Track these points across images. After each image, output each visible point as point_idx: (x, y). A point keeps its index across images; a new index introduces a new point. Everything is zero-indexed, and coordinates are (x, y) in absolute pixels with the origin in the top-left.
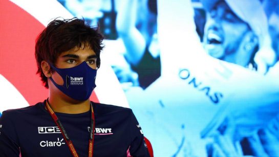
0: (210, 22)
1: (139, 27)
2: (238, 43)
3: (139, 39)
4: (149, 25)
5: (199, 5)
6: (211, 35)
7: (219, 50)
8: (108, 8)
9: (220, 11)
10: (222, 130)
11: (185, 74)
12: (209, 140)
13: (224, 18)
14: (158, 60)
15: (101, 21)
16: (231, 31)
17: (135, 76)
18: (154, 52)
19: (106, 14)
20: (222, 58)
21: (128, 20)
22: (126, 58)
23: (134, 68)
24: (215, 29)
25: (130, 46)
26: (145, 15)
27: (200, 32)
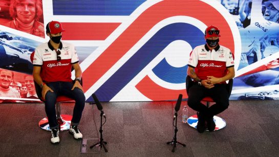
0: (267, 10)
1: (245, 12)
2: (274, 16)
3: (245, 15)
4: (248, 11)
5: (264, 6)
6: (266, 14)
7: (268, 17)
8: (237, 6)
9: (270, 7)
10: (266, 39)
11: (257, 24)
12: (262, 41)
13: (271, 9)
14: (250, 20)
15: (234, 10)
16: (273, 13)
17: (242, 24)
18: (249, 18)
19: (236, 8)
20: (268, 20)
21: (242, 9)
22: (240, 20)
23: (242, 22)
24: (268, 12)
25: (242, 16)
27: (263, 13)
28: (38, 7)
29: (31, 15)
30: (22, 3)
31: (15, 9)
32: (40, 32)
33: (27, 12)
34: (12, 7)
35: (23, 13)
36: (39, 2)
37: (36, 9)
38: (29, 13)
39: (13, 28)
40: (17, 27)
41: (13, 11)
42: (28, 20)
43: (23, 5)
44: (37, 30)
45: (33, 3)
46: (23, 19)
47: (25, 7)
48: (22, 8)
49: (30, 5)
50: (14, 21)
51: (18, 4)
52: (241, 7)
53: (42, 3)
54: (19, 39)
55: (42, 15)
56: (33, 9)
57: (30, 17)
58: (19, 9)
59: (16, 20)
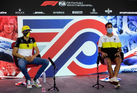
0: (130, 25)
1: (120, 26)
2: (134, 28)
3: (120, 28)
4: (121, 26)
5: (128, 23)
6: (130, 27)
7: (131, 29)
8: (116, 24)
9: (131, 24)
10: (131, 40)
11: (126, 32)
12: (129, 41)
13: (132, 25)
14: (123, 30)
15: (115, 25)
16: (133, 27)
17: (119, 33)
18: (122, 29)
19: (115, 24)
20: (131, 30)
21: (118, 25)
22: (118, 30)
23: (119, 32)
24: (131, 26)
25: (119, 28)
26: (121, 25)
27: (128, 27)
28: (16, 25)
29: (11, 29)
30: (7, 23)
31: (3, 26)
32: (16, 38)
33: (9, 28)
34: (2, 25)
35: (7, 28)
36: (16, 22)
37: (14, 26)
38: (11, 28)
39: (1, 36)
40: (4, 36)
41: (2, 27)
42: (10, 32)
43: (7, 24)
44: (14, 37)
45: (13, 23)
46: (7, 32)
47: (8, 25)
48: (7, 26)
49: (11, 24)
50: (2, 33)
51: (5, 24)
52: (118, 24)
53: (17, 23)
54: (4, 42)
55: (17, 29)
56: (13, 26)
57: (11, 30)
58: (5, 26)
59: (3, 32)
